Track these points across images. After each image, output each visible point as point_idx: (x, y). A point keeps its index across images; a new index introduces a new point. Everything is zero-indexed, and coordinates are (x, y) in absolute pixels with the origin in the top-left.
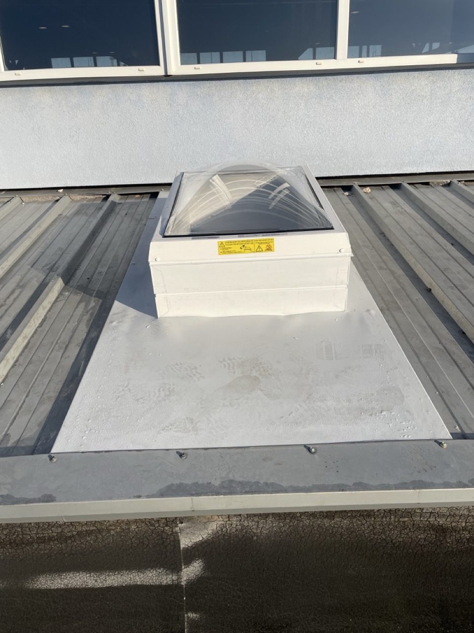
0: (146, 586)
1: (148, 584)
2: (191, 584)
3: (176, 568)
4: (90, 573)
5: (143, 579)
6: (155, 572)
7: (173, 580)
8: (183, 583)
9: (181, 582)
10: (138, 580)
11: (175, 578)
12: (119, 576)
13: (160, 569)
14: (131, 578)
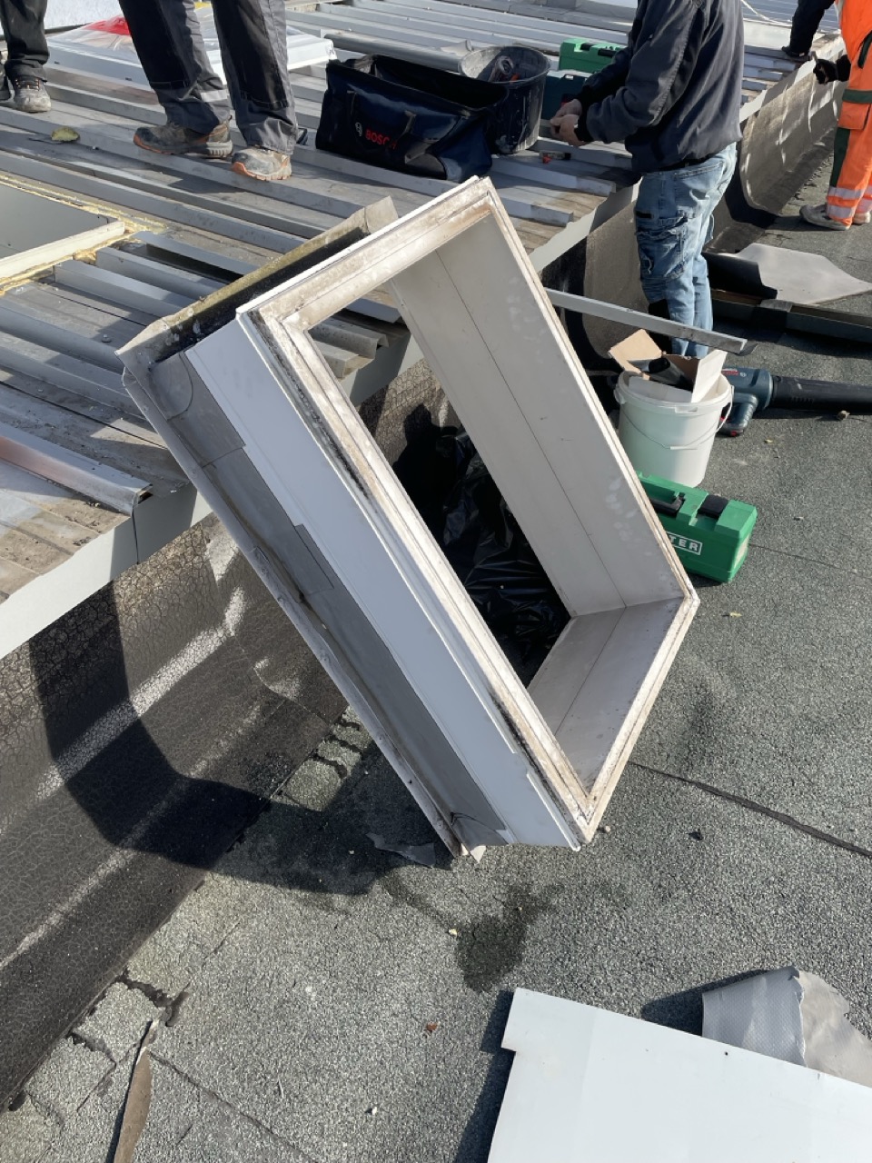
0: (195, 669)
1: (195, 665)
2: (241, 628)
3: (216, 620)
4: (120, 705)
5: (186, 664)
6: (195, 644)
7: (220, 638)
8: (233, 634)
9: (229, 634)
10: (182, 669)
11: (220, 634)
12: (157, 681)
13: (199, 634)
14: (171, 673)
